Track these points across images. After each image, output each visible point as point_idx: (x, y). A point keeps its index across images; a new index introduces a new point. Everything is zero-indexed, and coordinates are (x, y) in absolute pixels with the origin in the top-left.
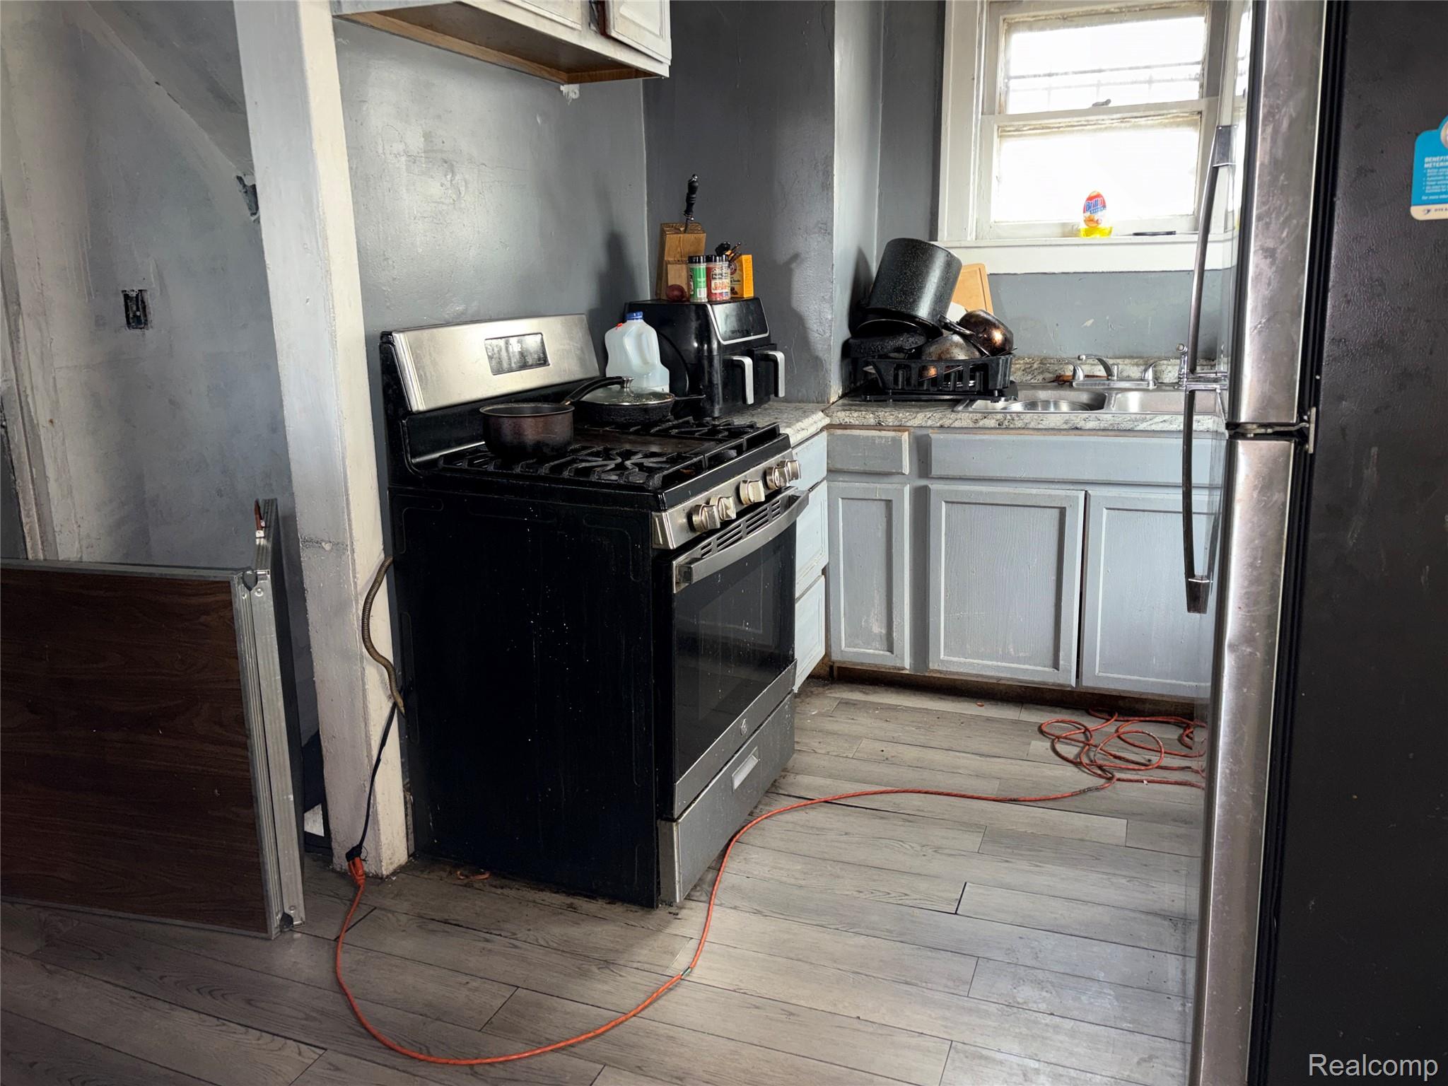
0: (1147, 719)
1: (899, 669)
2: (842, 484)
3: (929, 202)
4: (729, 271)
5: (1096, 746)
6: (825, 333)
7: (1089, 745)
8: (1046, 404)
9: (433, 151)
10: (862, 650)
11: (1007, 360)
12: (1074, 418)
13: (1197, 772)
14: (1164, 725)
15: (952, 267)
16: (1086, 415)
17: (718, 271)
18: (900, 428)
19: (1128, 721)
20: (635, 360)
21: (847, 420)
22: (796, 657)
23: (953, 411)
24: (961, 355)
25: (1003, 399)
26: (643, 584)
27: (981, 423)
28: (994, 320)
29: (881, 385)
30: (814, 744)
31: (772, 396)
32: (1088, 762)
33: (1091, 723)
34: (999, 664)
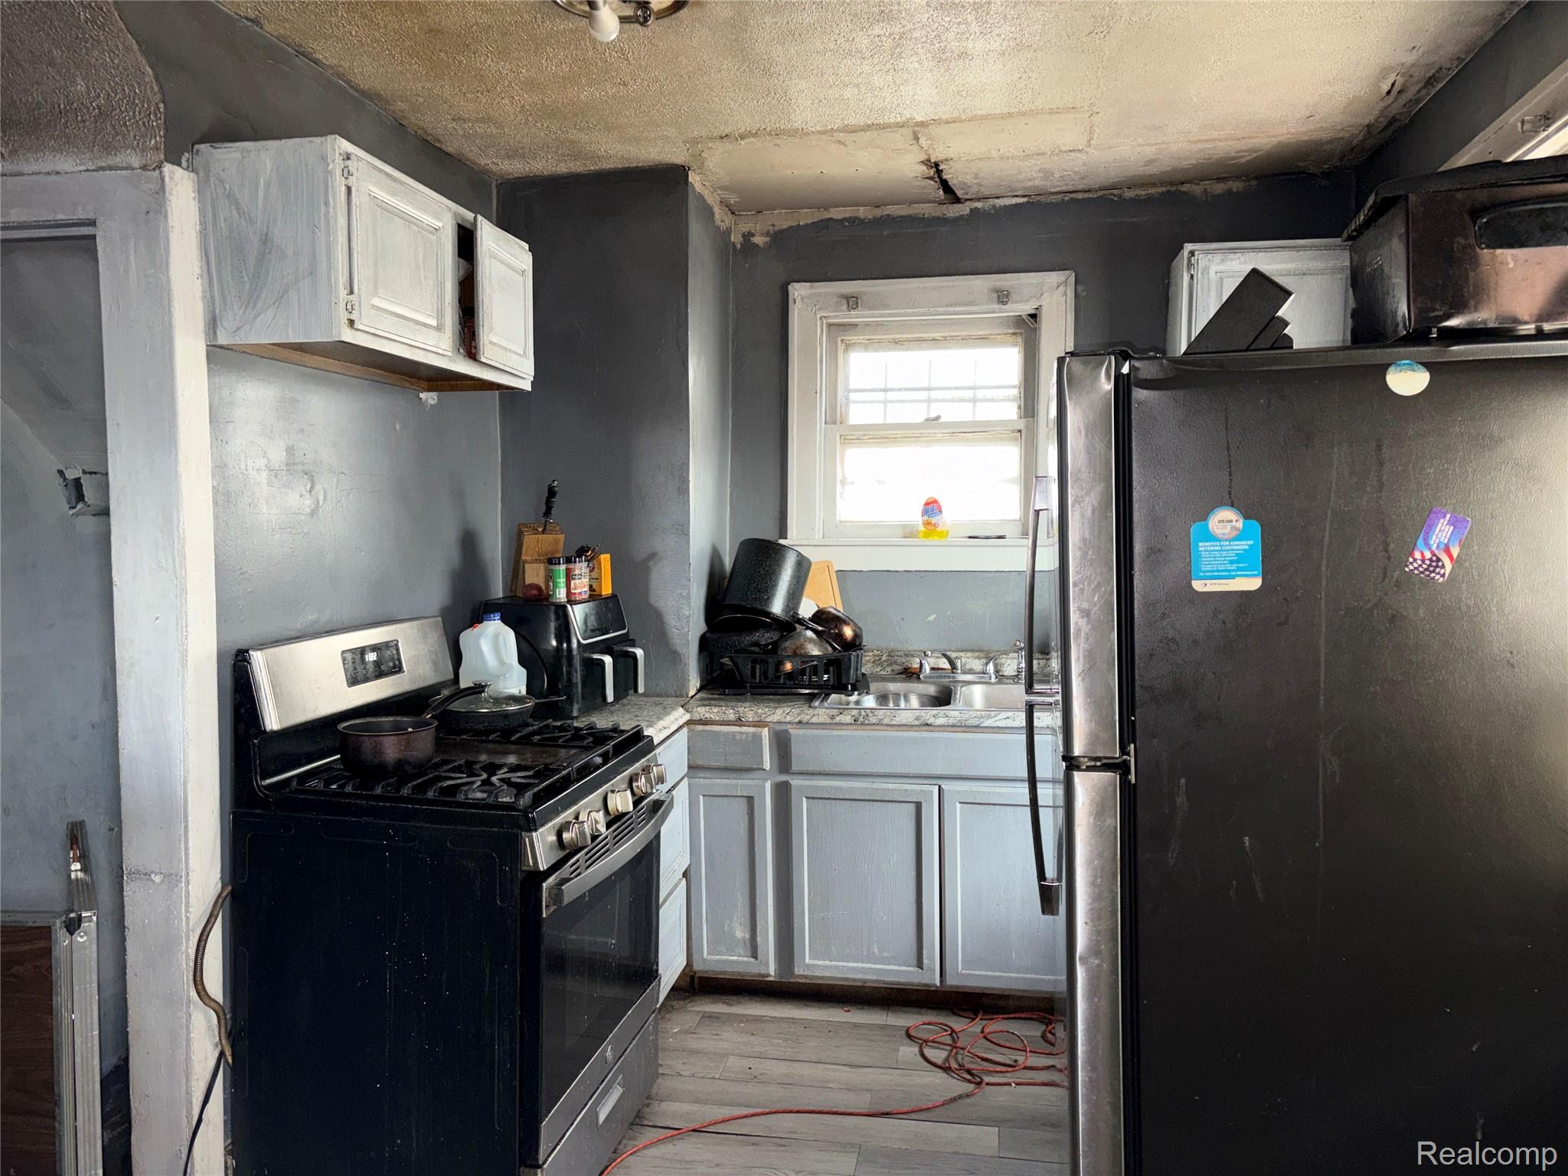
0: (1011, 1016)
1: (764, 976)
2: (704, 781)
3: (778, 501)
4: (588, 571)
5: (963, 1049)
6: (683, 628)
7: (956, 1048)
8: (897, 696)
9: (294, 464)
10: (725, 957)
11: (858, 655)
12: (924, 715)
13: (1061, 1071)
14: (1027, 1022)
15: (803, 567)
16: (935, 712)
17: (577, 572)
18: (759, 724)
19: (992, 1019)
20: (491, 661)
21: (707, 715)
22: (660, 972)
23: (810, 707)
24: (815, 651)
25: (856, 693)
26: (510, 908)
27: (837, 719)
28: (844, 617)
29: (738, 677)
30: (678, 1065)
31: (631, 692)
32: (957, 1067)
33: (957, 1023)
34: (864, 965)
